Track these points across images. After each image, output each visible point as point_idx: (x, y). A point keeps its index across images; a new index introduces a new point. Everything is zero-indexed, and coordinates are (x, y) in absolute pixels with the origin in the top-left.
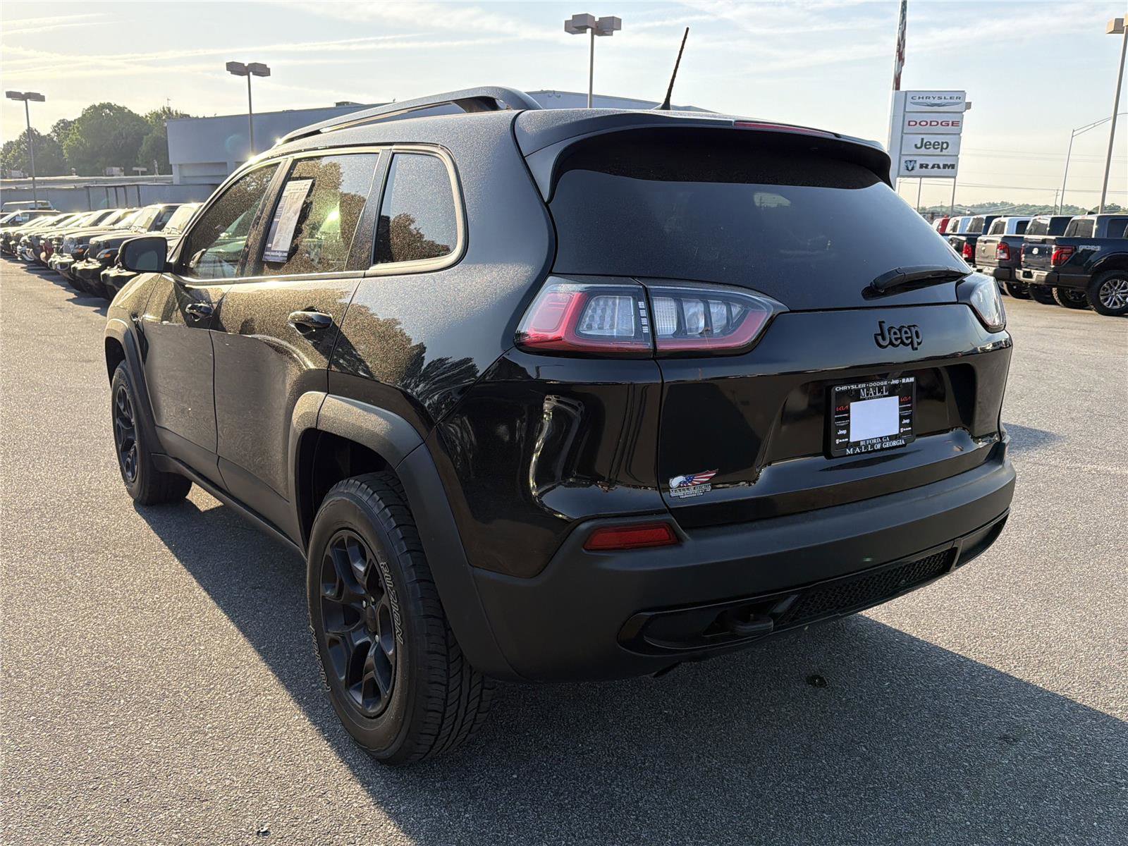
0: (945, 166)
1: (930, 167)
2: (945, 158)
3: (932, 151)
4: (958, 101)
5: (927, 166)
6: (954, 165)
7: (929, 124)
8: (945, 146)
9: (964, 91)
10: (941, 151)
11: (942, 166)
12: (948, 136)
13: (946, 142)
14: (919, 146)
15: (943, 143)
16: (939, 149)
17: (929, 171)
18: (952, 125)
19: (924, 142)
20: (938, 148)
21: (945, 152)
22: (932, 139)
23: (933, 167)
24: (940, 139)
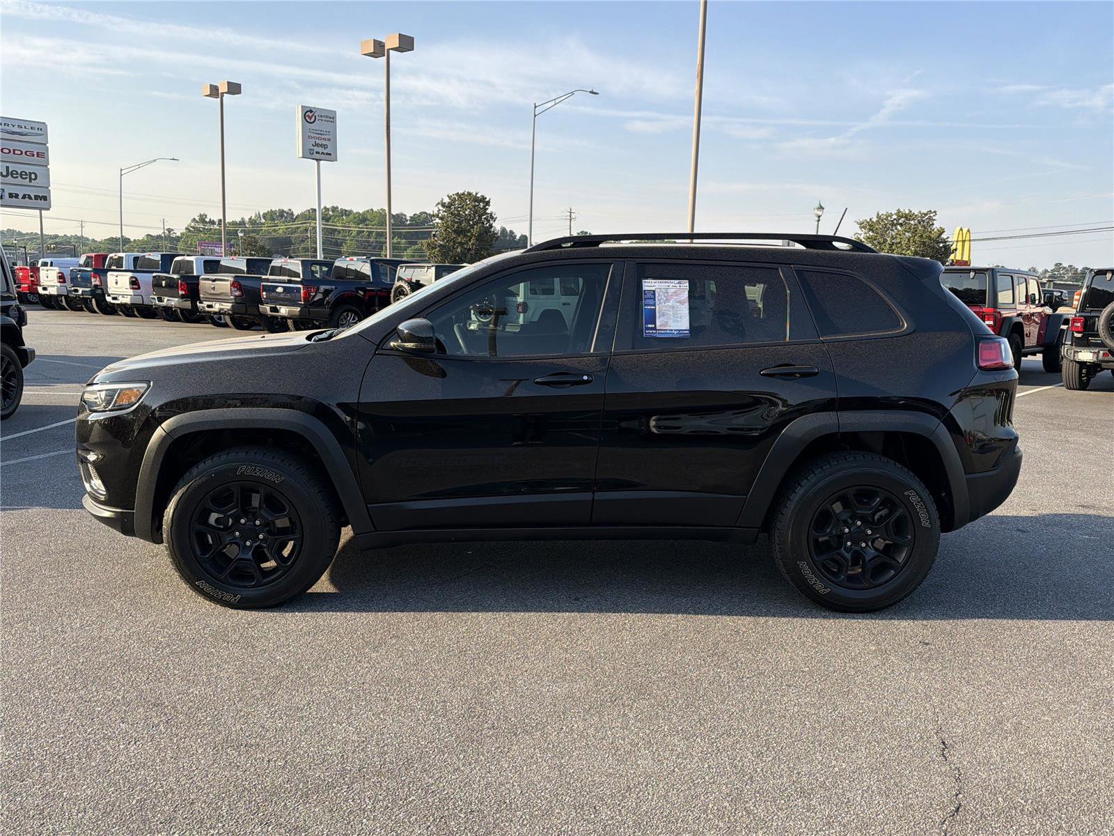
0: (37, 197)
1: (20, 197)
2: (33, 188)
3: (19, 180)
4: (40, 132)
5: (17, 196)
6: (46, 197)
7: (12, 152)
8: (33, 176)
9: (44, 123)
10: (30, 181)
11: (33, 197)
12: (36, 167)
13: (33, 173)
14: (5, 174)
15: (30, 173)
16: (28, 179)
17: (20, 201)
18: (38, 156)
19: (10, 171)
20: (26, 178)
21: (33, 183)
22: (19, 168)
23: (24, 197)
24: (28, 169)
